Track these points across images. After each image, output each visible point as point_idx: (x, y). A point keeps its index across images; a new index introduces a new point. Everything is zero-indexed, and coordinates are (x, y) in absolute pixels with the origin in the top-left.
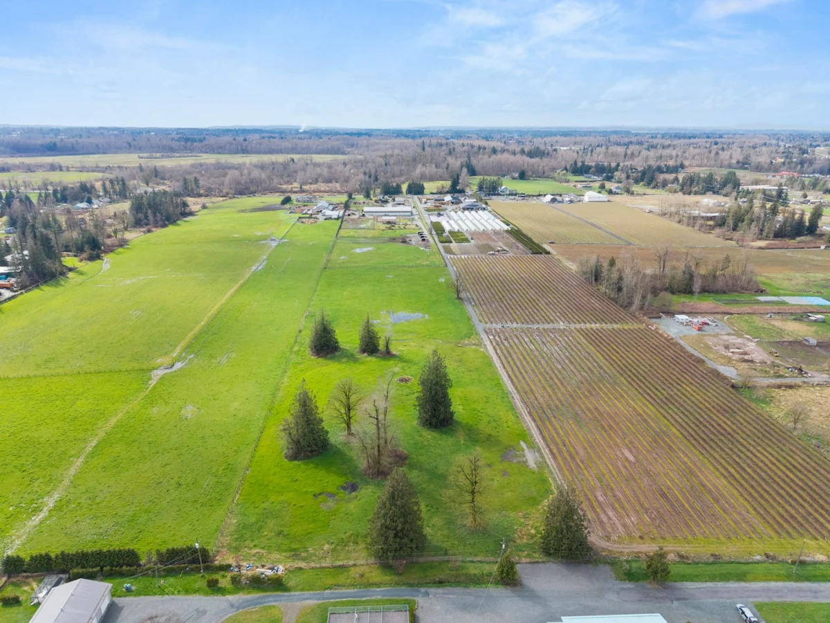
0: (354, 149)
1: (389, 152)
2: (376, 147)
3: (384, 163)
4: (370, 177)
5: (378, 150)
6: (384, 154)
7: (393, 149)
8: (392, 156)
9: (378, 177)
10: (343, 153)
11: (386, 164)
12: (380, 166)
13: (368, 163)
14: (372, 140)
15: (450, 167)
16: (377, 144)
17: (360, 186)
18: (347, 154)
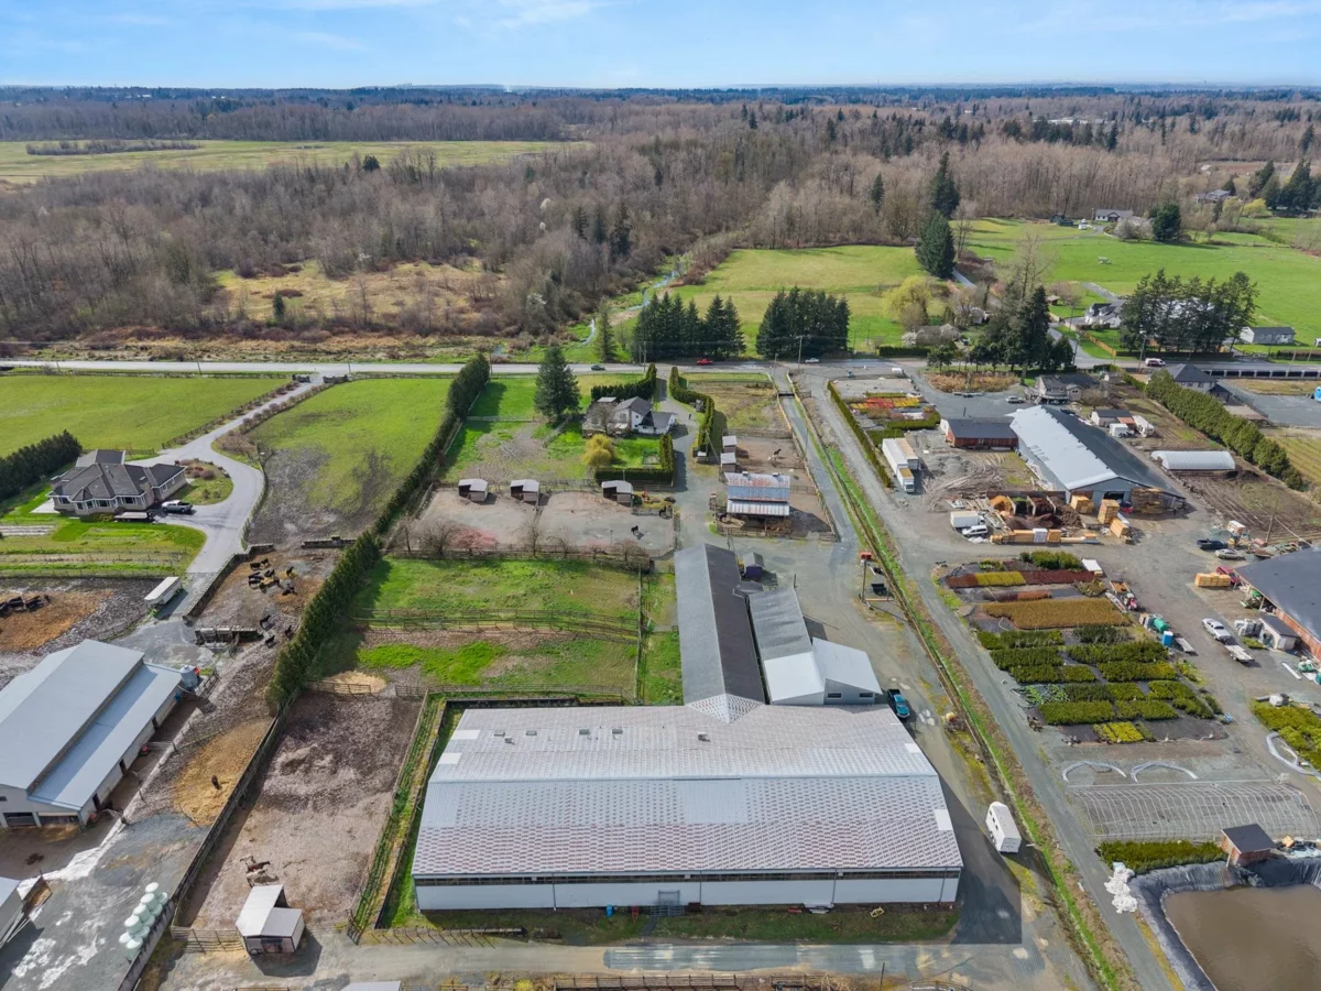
0: (585, 125)
1: (667, 135)
2: (633, 120)
3: (650, 172)
4: (600, 236)
5: (637, 129)
6: (652, 139)
7: (676, 125)
8: (675, 146)
9: (631, 238)
10: (554, 137)
11: (659, 179)
12: (640, 185)
13: (602, 170)
14: (626, 107)
15: (888, 193)
16: (637, 114)
17: (547, 295)
18: (563, 140)
